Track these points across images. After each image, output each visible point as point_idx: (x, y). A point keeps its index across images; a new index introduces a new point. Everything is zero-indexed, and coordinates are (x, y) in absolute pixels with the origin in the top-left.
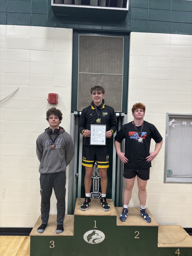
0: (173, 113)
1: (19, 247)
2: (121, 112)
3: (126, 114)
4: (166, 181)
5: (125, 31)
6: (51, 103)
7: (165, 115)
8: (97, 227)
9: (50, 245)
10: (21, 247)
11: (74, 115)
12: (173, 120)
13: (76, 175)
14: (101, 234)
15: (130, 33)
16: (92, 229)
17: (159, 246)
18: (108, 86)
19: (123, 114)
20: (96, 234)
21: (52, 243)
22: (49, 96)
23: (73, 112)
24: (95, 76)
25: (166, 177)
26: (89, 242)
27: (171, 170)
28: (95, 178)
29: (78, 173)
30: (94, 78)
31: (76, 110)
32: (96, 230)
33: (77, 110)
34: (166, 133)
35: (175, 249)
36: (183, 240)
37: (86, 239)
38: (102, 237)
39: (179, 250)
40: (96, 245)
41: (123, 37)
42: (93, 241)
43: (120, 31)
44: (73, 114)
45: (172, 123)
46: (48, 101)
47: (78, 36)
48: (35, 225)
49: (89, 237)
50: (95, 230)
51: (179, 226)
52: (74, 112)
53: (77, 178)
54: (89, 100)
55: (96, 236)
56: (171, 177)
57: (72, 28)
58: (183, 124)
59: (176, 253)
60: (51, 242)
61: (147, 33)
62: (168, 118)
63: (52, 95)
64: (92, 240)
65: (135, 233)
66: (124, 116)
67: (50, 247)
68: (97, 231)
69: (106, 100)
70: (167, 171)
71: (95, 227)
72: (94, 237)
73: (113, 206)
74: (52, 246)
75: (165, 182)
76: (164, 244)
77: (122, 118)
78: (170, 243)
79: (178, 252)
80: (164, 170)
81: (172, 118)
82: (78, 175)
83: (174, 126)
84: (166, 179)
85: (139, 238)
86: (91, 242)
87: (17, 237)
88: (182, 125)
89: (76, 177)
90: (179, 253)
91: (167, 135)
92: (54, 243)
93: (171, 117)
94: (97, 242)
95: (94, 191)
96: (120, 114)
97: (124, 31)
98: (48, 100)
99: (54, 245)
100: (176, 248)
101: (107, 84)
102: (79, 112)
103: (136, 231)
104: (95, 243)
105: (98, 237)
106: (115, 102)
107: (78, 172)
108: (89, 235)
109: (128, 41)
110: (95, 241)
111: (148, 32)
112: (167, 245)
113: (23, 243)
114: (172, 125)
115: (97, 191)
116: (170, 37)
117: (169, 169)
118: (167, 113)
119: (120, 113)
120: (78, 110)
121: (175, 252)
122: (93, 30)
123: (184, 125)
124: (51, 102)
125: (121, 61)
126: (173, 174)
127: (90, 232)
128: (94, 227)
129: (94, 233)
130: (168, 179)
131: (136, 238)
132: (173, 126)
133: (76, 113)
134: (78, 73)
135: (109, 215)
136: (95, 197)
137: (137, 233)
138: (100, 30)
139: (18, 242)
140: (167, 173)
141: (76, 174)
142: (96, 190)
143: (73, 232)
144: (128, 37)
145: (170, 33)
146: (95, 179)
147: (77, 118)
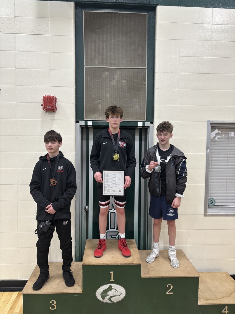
0: (217, 121)
1: (9, 308)
2: (146, 120)
3: (152, 123)
4: (207, 213)
5: (149, 4)
6: (46, 110)
7: (206, 123)
8: (114, 281)
9: (51, 305)
10: (12, 308)
11: (80, 126)
12: (217, 131)
13: (85, 209)
14: (119, 289)
15: (156, 7)
16: (108, 283)
17: (200, 303)
18: (126, 85)
19: (147, 124)
20: (113, 290)
21: (53, 302)
22: (43, 100)
23: (78, 122)
24: (107, 70)
25: (208, 208)
26: (104, 301)
27: (213, 199)
28: (111, 211)
29: (88, 206)
30: (106, 73)
31: (82, 120)
32: (113, 285)
33: (84, 119)
34: (207, 148)
35: (222, 306)
36: (232, 293)
37: (99, 297)
38: (121, 293)
39: (227, 307)
40: (114, 304)
41: (147, 14)
42: (110, 299)
43: (142, 4)
44: (78, 124)
45: (215, 134)
46: (43, 107)
47: (83, 12)
48: (30, 279)
49: (104, 294)
50: (111, 285)
51: (226, 273)
52: (80, 122)
53: (87, 212)
54: (100, 105)
55: (114, 293)
56: (214, 208)
57: (73, 1)
58: (230, 135)
59: (223, 312)
60: (51, 302)
61: (179, 7)
62: (210, 127)
63: (48, 98)
64: (108, 297)
65: (168, 286)
66: (149, 127)
67: (51, 308)
68: (115, 286)
69: (124, 104)
70: (208, 200)
71: (112, 280)
72: (110, 294)
73: (137, 249)
74: (53, 307)
75: (205, 215)
76: (207, 300)
77: (147, 129)
78: (215, 298)
79: (225, 310)
80: (204, 199)
81: (214, 128)
82: (88, 208)
83: (218, 139)
84: (207, 211)
85: (172, 293)
86: (106, 301)
87: (7, 293)
88: (229, 138)
89: (85, 210)
90: (227, 312)
91: (208, 151)
92: (55, 302)
93: (214, 126)
94: (115, 300)
95: (110, 228)
96: (144, 124)
97: (147, 4)
98: (42, 105)
99: (55, 306)
100: (224, 306)
101: (125, 81)
102: (86, 122)
103: (169, 285)
104: (112, 301)
105: (116, 293)
106: (137, 106)
107: (87, 204)
108: (104, 291)
109: (153, 19)
110: (112, 299)
111: (181, 6)
112: (211, 301)
113: (15, 302)
114: (214, 137)
115: (115, 228)
116: (212, 13)
117: (210, 197)
118: (208, 121)
119: (144, 122)
120: (86, 119)
121: (222, 310)
122: (103, 3)
123: (231, 137)
124: (46, 108)
125: (143, 48)
126: (217, 203)
127: (106, 287)
128: (110, 281)
129: (110, 289)
130: (210, 211)
131: (169, 293)
132: (216, 139)
133: (82, 123)
134: (84, 66)
135: (131, 263)
136: (112, 236)
137: (170, 287)
138: (113, 4)
139: (9, 300)
140: (208, 202)
141: (85, 207)
142: (113, 226)
143: (81, 288)
144: (152, 13)
145: (212, 7)
146: (111, 213)
147: (85, 130)
